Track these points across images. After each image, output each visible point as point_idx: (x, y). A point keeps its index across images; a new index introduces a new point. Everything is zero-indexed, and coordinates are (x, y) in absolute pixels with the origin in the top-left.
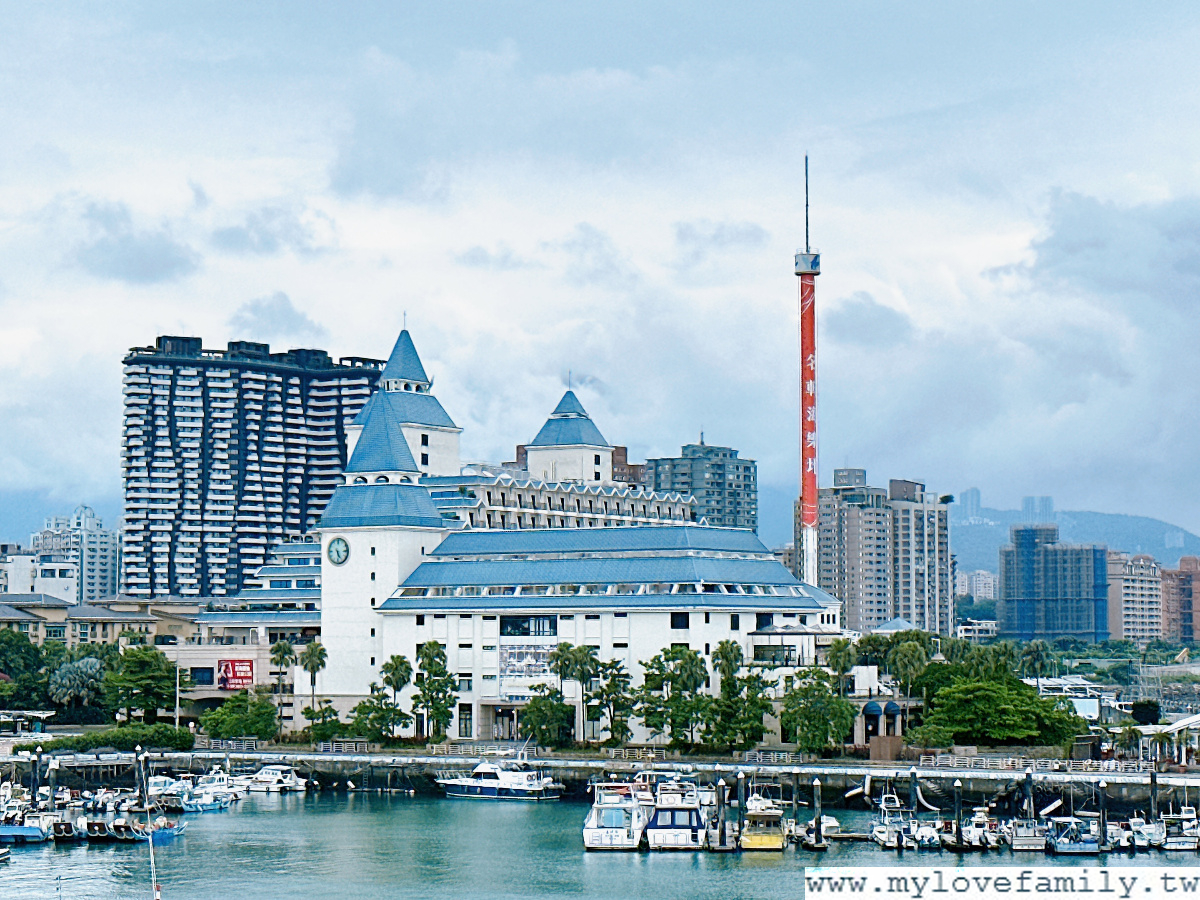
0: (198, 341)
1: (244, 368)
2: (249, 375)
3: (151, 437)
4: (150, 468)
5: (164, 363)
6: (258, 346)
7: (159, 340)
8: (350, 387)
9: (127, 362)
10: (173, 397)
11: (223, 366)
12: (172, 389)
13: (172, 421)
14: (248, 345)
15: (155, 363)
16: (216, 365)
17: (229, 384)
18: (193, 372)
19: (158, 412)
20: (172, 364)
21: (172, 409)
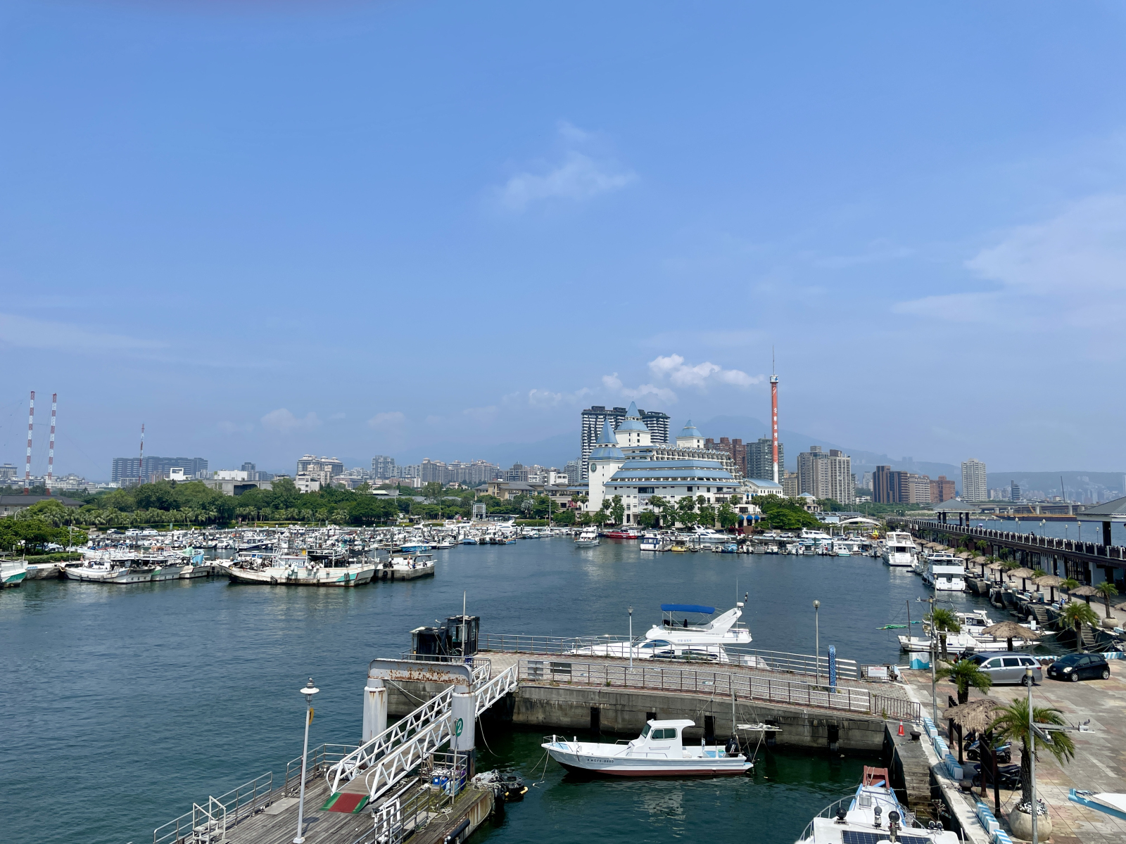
0: (604, 407)
1: (617, 416)
2: (619, 417)
3: (590, 437)
4: (589, 446)
5: (594, 414)
6: (622, 409)
7: (593, 407)
8: (650, 421)
9: (583, 414)
10: (596, 424)
11: (611, 415)
12: (596, 422)
13: (596, 431)
14: (619, 409)
15: (591, 414)
16: (609, 415)
17: (613, 420)
18: (602, 417)
19: (592, 429)
20: (596, 415)
21: (596, 428)
